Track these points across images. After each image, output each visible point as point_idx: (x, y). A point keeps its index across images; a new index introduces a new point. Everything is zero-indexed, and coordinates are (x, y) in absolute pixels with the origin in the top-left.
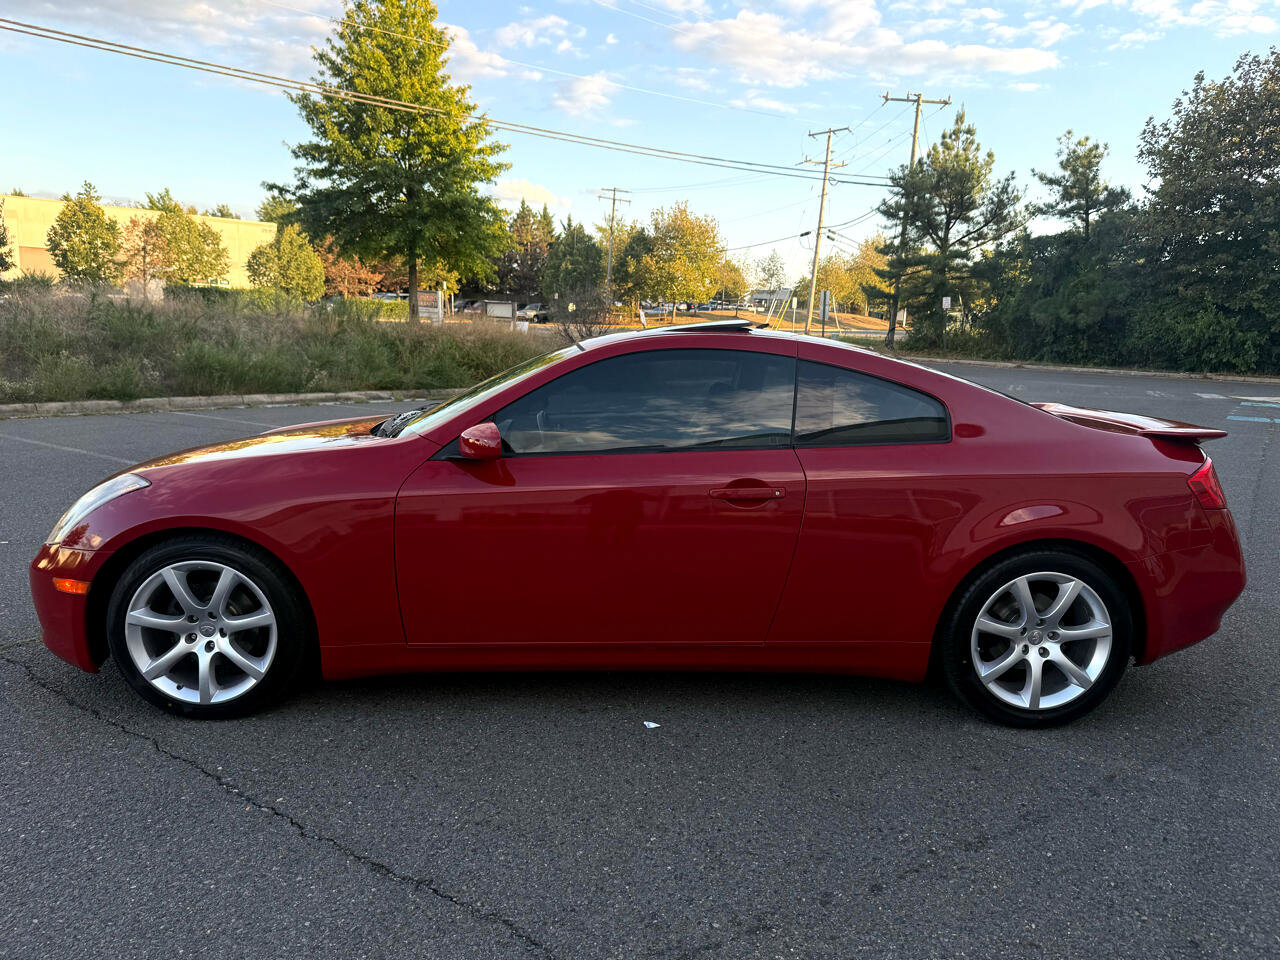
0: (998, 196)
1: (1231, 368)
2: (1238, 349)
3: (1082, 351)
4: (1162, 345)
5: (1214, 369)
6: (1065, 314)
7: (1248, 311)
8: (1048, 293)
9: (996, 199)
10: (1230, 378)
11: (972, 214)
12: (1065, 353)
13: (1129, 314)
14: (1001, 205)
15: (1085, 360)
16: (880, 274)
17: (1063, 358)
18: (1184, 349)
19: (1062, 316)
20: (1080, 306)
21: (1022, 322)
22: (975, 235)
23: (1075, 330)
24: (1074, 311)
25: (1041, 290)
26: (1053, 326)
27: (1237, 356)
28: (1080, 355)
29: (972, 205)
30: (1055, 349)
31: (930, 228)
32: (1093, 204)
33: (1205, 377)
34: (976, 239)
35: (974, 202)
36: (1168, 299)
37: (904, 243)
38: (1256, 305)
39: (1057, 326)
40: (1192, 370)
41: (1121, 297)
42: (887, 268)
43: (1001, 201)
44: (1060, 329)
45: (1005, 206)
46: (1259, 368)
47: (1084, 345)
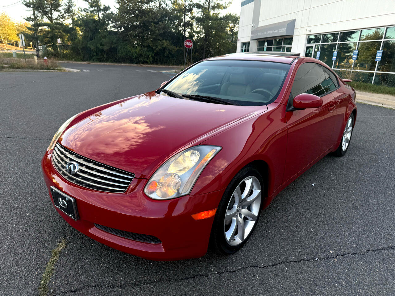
0: (68, 3)
1: (146, 63)
2: (148, 57)
3: (105, 58)
4: (128, 56)
5: (143, 63)
6: (99, 45)
7: (148, 46)
8: (91, 39)
9: (68, 5)
10: (147, 66)
11: (59, 9)
12: (100, 58)
13: (117, 46)
14: (69, 7)
15: (107, 61)
16: (29, 29)
17: (100, 60)
18: (134, 57)
19: (98, 46)
20: (103, 43)
21: (85, 48)
22: (61, 17)
23: (102, 51)
24: (101, 45)
25: (89, 38)
26: (96, 50)
27: (147, 59)
28: (105, 59)
29: (59, 6)
30: (97, 58)
31: (45, 13)
32: (99, 10)
33: (141, 66)
34: (62, 18)
35: (60, 5)
36: (127, 42)
37: (35, 18)
38: (150, 45)
39: (97, 50)
40: (137, 63)
41: (114, 41)
42: (31, 27)
43: (69, 5)
44: (98, 51)
45: (71, 7)
46: (152, 63)
47: (105, 56)
